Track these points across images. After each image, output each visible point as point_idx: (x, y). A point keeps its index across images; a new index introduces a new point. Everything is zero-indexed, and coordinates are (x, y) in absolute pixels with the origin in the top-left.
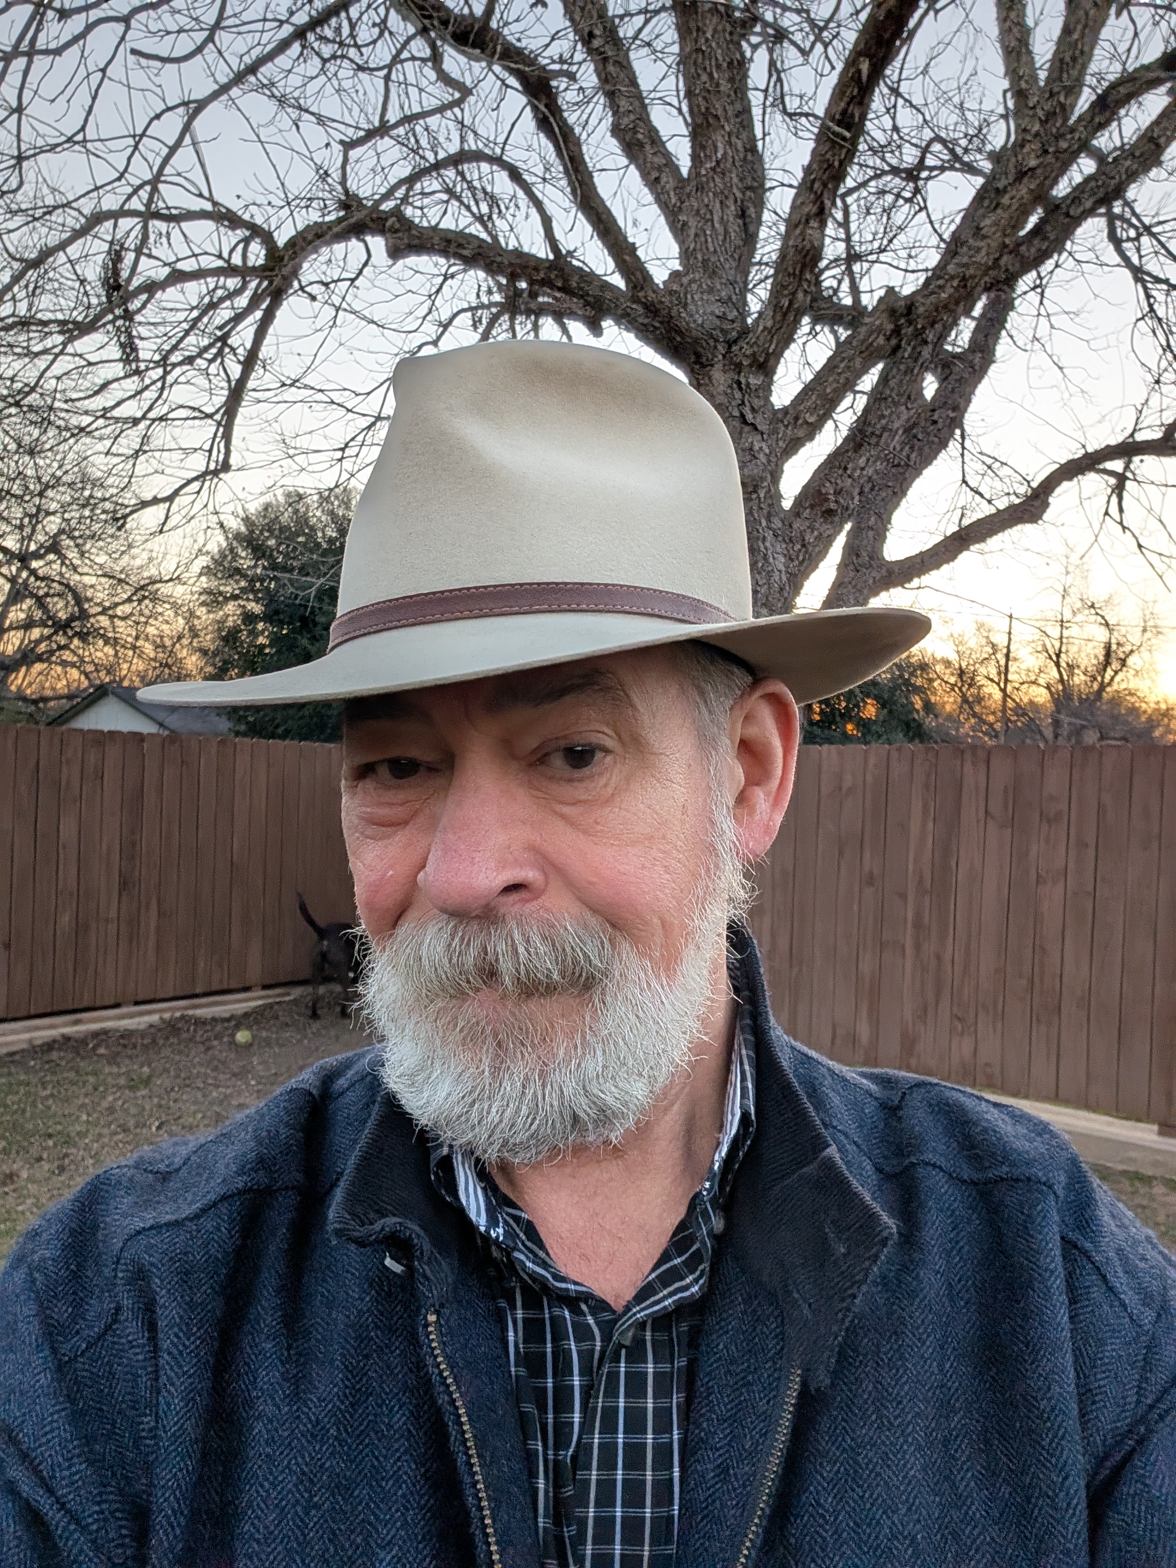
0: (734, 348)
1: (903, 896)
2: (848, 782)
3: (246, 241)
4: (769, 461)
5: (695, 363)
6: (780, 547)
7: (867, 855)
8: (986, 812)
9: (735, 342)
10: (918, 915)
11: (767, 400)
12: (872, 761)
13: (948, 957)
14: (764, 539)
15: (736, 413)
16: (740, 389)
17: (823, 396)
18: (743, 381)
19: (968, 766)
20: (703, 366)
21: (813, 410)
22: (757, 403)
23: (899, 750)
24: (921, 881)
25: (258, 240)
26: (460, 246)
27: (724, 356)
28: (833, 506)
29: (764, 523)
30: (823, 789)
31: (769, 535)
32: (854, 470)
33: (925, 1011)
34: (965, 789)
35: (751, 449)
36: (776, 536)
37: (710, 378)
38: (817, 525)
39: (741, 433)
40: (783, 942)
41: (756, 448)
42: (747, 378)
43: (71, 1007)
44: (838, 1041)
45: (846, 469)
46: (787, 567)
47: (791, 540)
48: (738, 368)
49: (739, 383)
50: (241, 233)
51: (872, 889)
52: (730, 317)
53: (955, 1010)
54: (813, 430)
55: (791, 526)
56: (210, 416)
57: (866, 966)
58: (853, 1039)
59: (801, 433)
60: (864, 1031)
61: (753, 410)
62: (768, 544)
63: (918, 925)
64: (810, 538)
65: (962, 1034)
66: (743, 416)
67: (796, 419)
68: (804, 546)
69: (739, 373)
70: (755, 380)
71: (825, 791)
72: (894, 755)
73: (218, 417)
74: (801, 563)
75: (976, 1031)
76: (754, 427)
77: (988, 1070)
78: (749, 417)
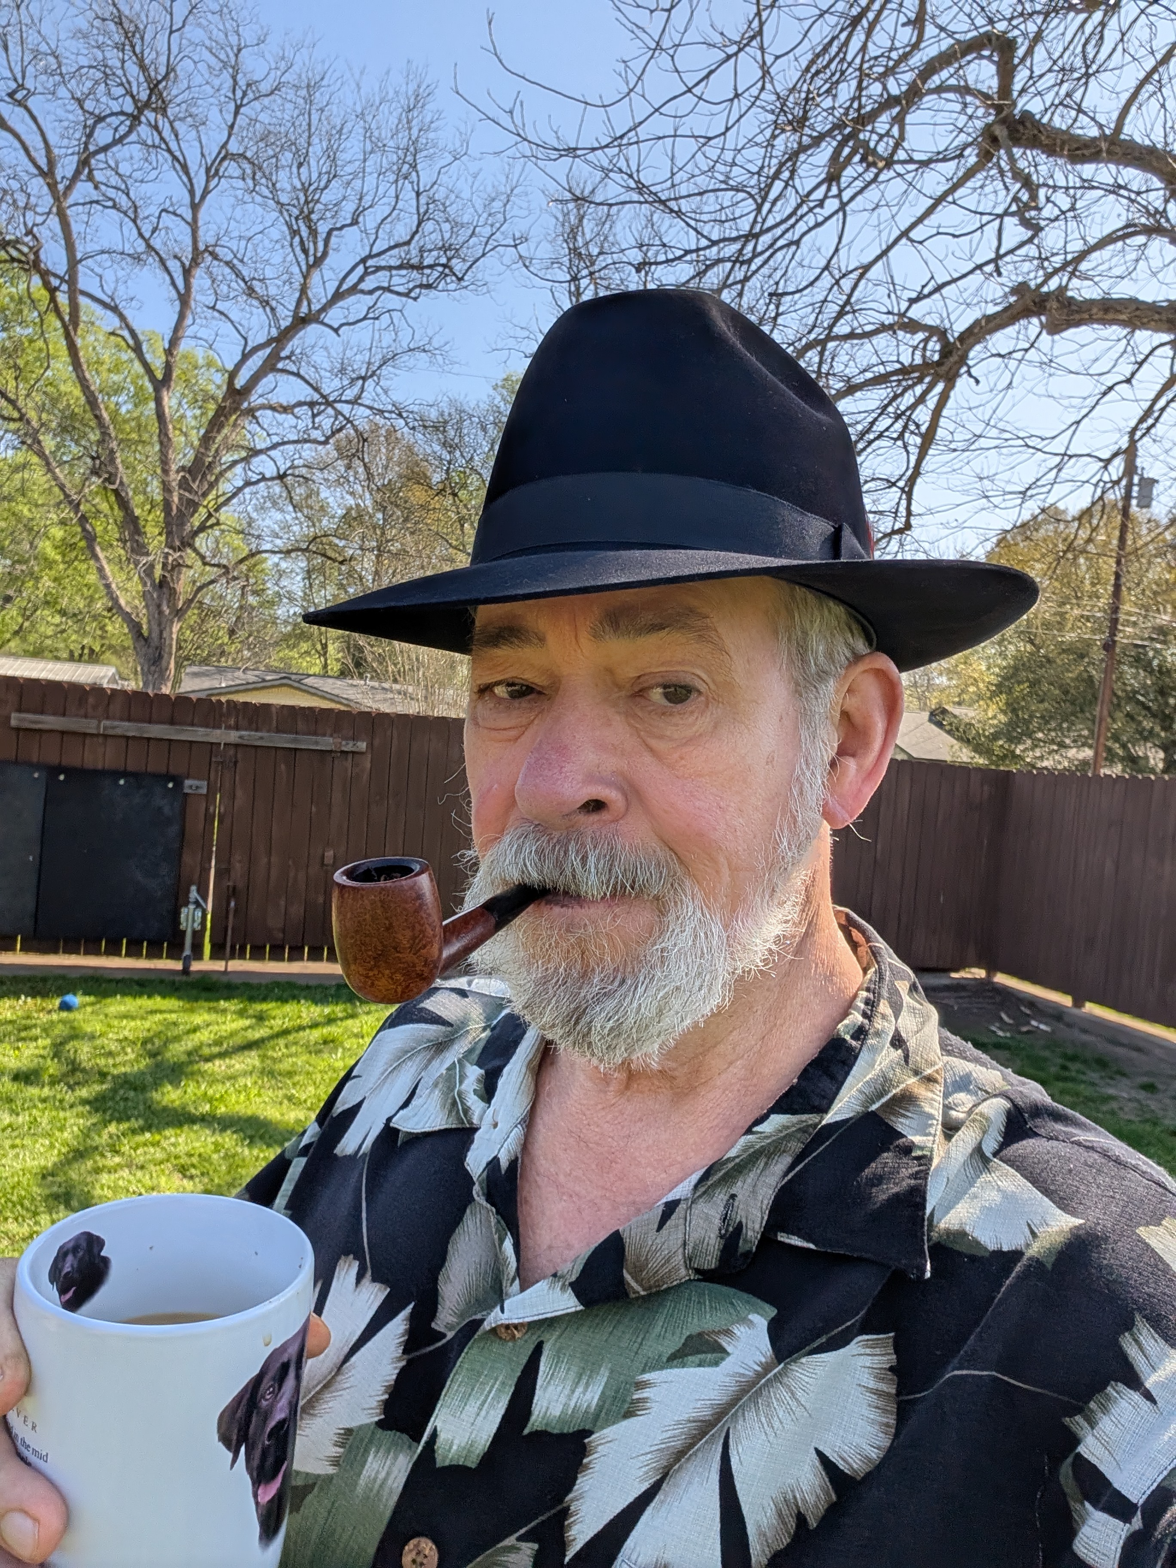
3: (926, 341)
25: (935, 339)
50: (921, 336)
56: (894, 484)
73: (901, 484)
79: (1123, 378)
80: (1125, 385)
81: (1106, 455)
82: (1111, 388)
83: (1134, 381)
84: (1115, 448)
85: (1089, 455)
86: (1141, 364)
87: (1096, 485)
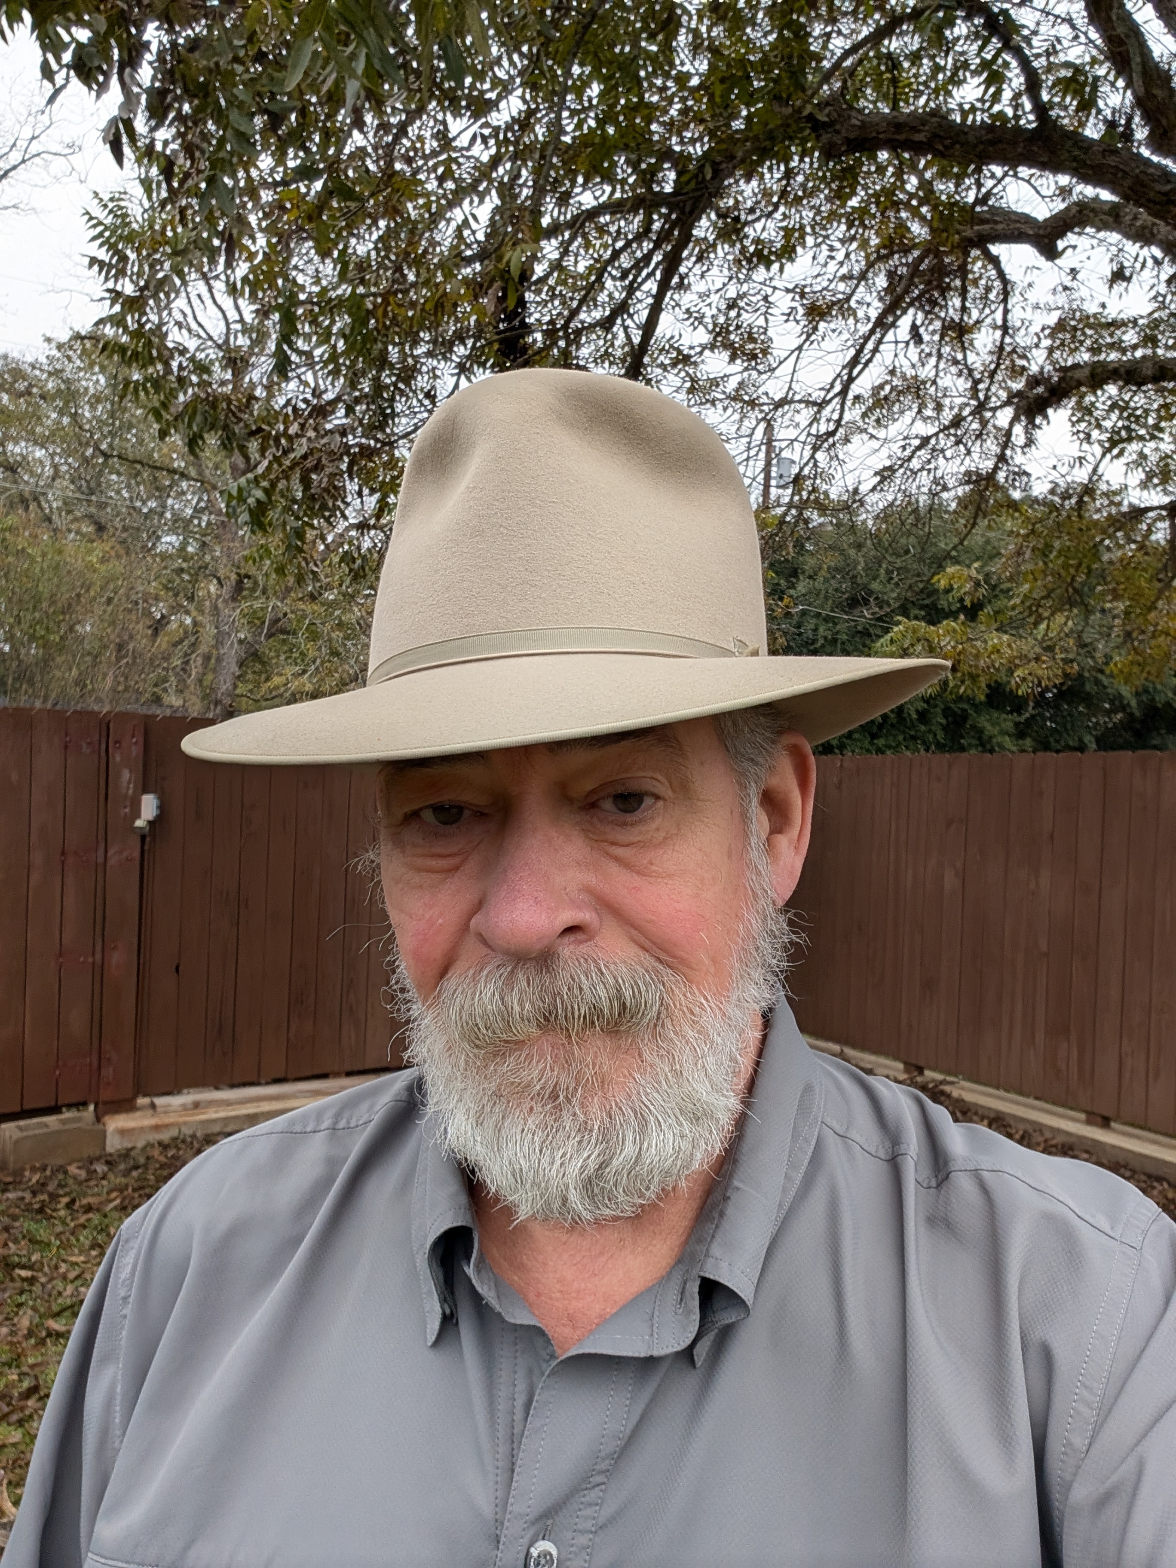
26: (914, 129)
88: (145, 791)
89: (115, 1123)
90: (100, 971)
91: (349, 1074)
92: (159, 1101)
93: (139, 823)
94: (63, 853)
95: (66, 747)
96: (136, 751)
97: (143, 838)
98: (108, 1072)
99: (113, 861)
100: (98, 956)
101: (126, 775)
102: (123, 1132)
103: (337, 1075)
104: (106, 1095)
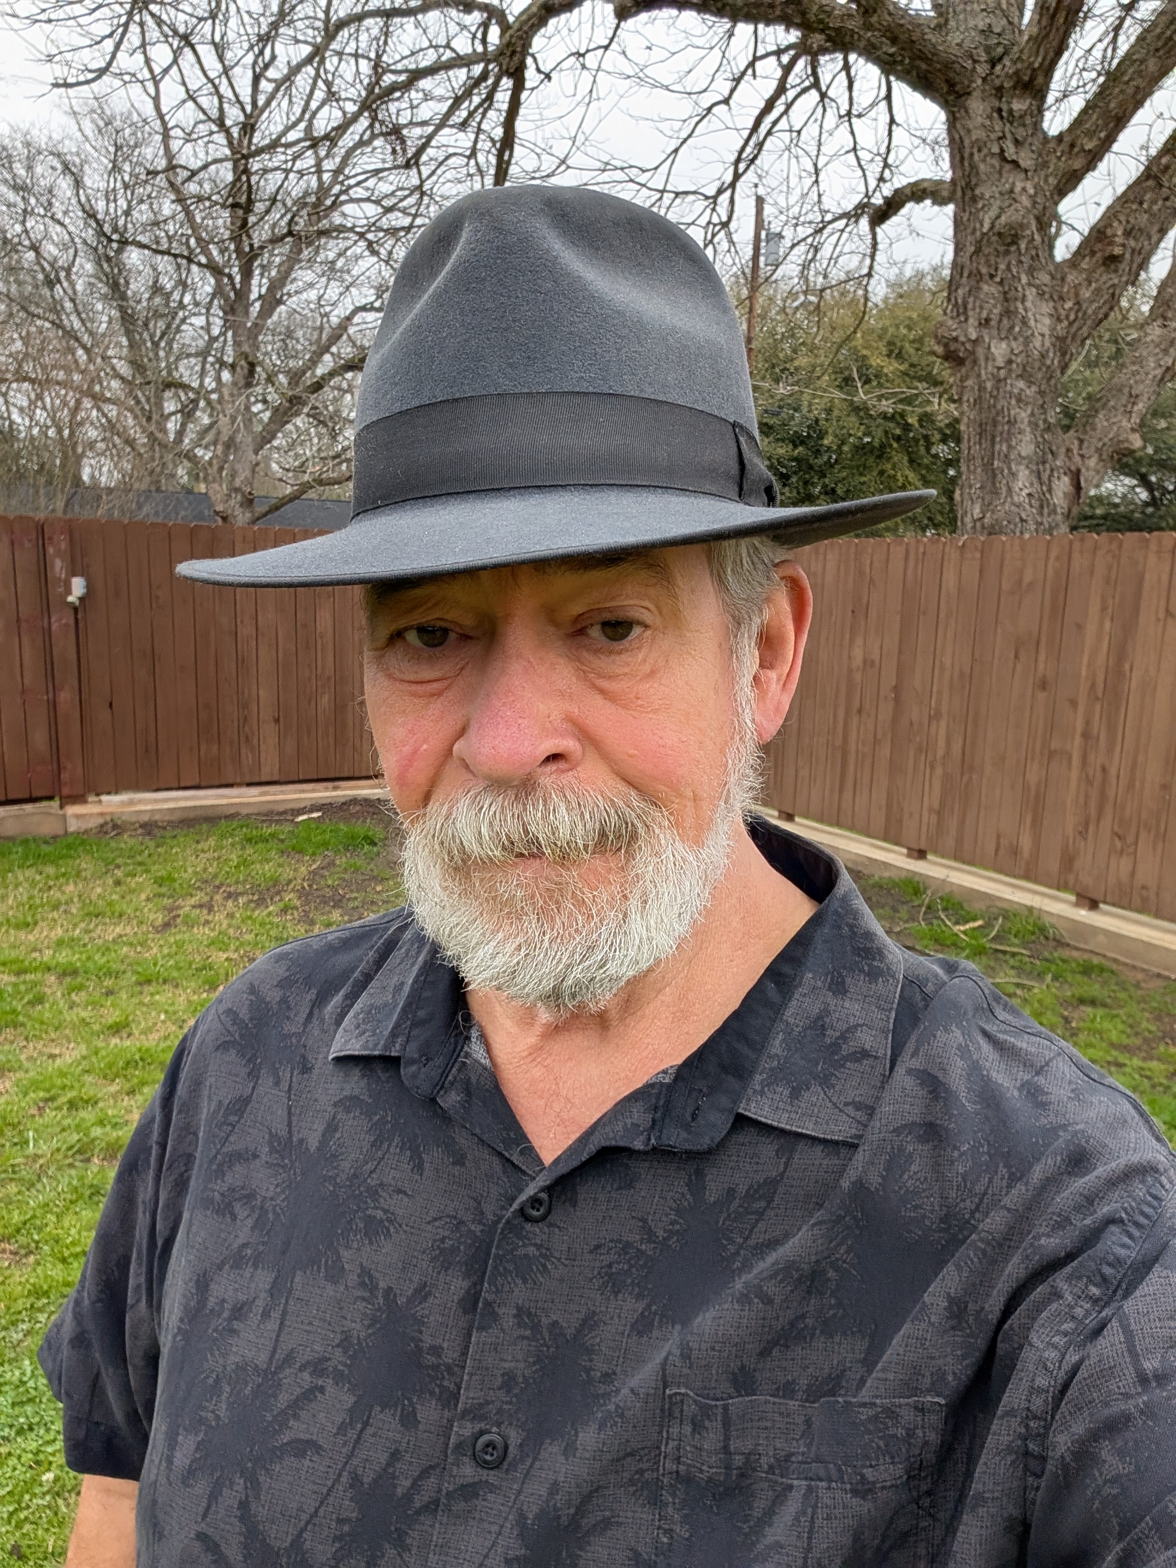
0: (998, 68)
1: (1074, 703)
2: (1028, 578)
3: (485, 25)
4: (1035, 203)
5: (949, 93)
6: (1046, 308)
7: (1042, 657)
8: (1167, 611)
9: (1000, 59)
10: (1088, 723)
11: (1037, 125)
12: (1053, 555)
13: (1113, 771)
14: (1024, 299)
15: (996, 149)
16: (1002, 117)
17: (1106, 114)
18: (1005, 107)
19: (1152, 559)
20: (959, 96)
21: (1090, 134)
22: (1021, 133)
23: (1082, 540)
24: (1093, 686)
25: (494, 23)
27: (984, 79)
28: (1117, 251)
29: (1024, 279)
30: (1004, 586)
31: (1031, 293)
32: (1154, 202)
33: (1087, 824)
34: (1147, 584)
35: (1012, 191)
36: (1041, 295)
37: (967, 112)
38: (1097, 276)
39: (1000, 173)
40: (957, 747)
41: (1018, 189)
42: (1009, 103)
43: (332, 775)
44: (1002, 852)
45: (1141, 203)
46: (1053, 329)
47: (1061, 298)
48: (999, 91)
49: (1000, 110)
50: (476, 17)
51: (1045, 694)
52: (997, 30)
53: (1116, 828)
54: (1093, 159)
55: (1063, 279)
57: (1033, 776)
58: (1015, 851)
59: (1077, 164)
60: (1026, 843)
61: (1017, 143)
62: (1028, 304)
63: (1086, 735)
64: (1086, 294)
65: (1121, 853)
66: (1002, 151)
67: (1072, 146)
68: (1078, 303)
69: (1000, 99)
70: (1018, 106)
71: (1006, 586)
72: (1077, 545)
74: (1071, 324)
75: (1135, 852)
76: (1015, 163)
77: (1144, 893)
78: (1011, 151)
79: (721, 98)
80: (723, 107)
81: (711, 191)
82: (709, 110)
83: (731, 102)
84: (717, 184)
85: (695, 193)
86: (737, 80)
87: (706, 227)
88: (74, 574)
89: (72, 810)
90: (53, 705)
91: (249, 785)
92: (104, 798)
93: (70, 599)
94: (18, 620)
95: (12, 543)
96: (63, 546)
97: (76, 610)
98: (65, 776)
99: (54, 627)
100: (51, 695)
101: (58, 563)
102: (78, 817)
103: (239, 785)
104: (65, 791)
